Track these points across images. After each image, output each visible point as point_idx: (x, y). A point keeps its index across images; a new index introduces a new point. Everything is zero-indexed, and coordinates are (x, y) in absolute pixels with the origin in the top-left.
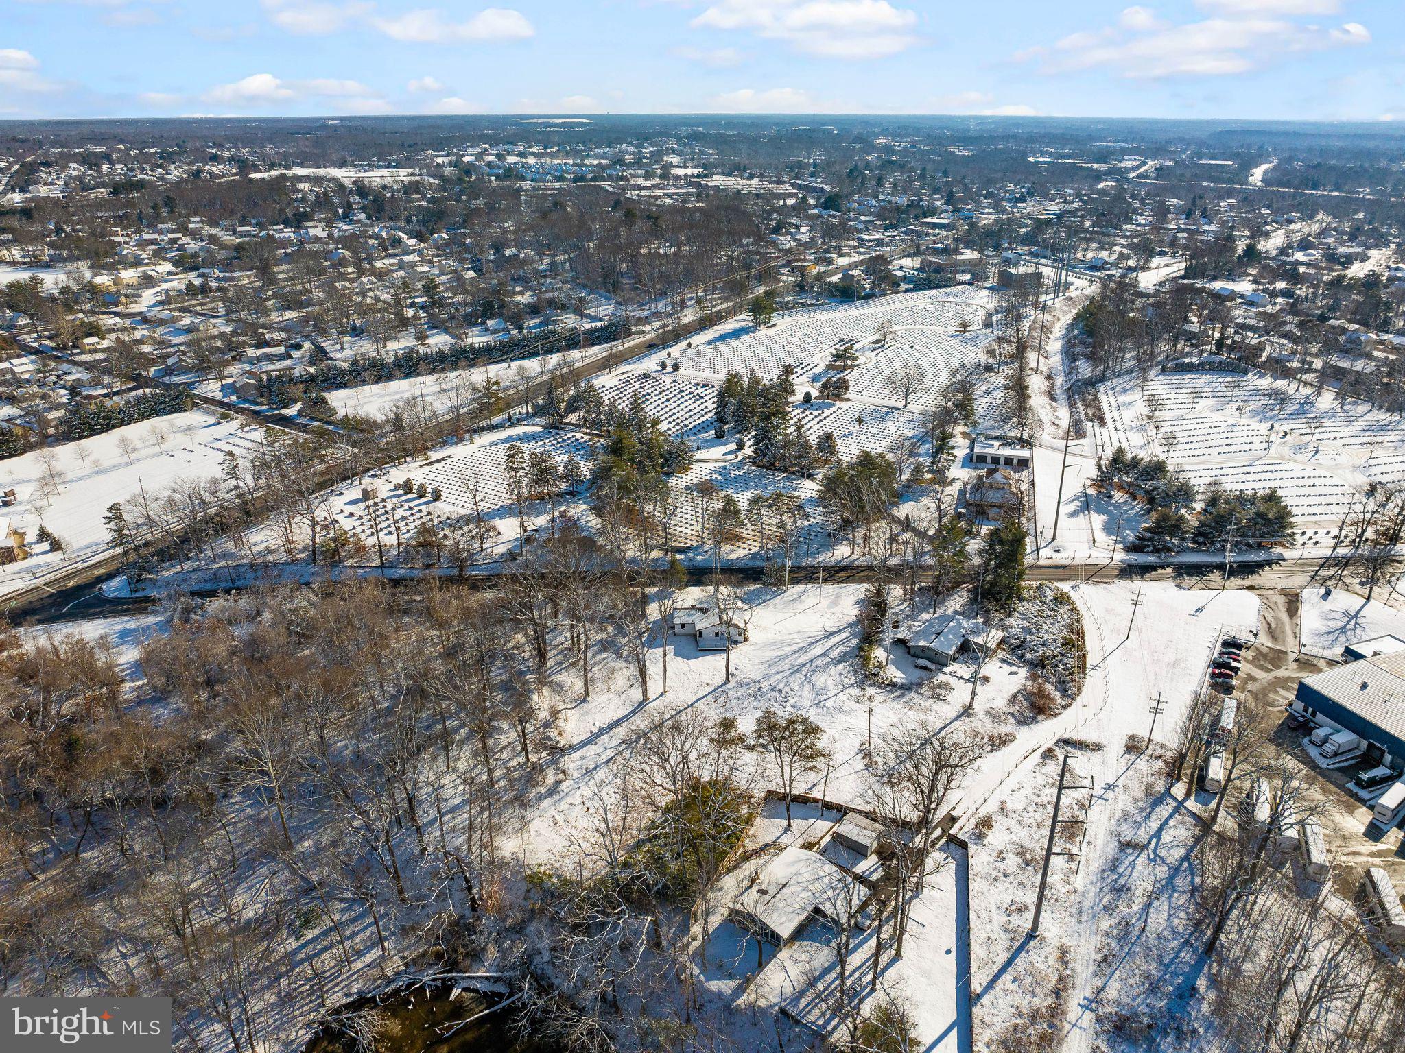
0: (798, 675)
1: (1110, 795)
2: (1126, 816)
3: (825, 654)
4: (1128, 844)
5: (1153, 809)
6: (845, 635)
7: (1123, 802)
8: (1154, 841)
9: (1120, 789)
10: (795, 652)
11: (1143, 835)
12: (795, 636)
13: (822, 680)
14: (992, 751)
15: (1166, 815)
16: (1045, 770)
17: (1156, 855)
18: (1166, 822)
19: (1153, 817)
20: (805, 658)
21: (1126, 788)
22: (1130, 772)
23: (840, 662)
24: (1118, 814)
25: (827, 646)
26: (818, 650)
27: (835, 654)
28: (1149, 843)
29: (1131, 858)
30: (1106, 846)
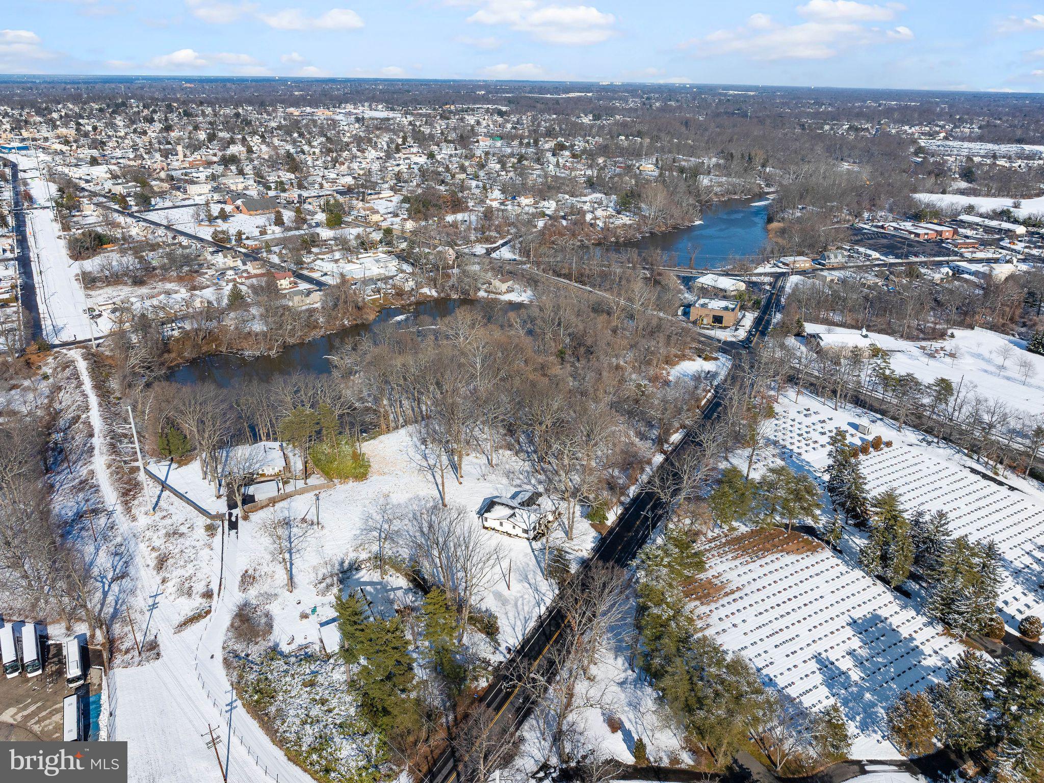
1: (151, 602)
2: (133, 592)
4: (123, 577)
5: (115, 609)
7: (140, 602)
8: (106, 589)
9: (145, 610)
11: (115, 587)
14: (246, 572)
15: (105, 610)
16: (204, 583)
17: (102, 582)
18: (103, 605)
19: (113, 604)
21: (142, 612)
22: (144, 627)
24: (138, 592)
28: (110, 586)
29: (117, 571)
30: (137, 571)
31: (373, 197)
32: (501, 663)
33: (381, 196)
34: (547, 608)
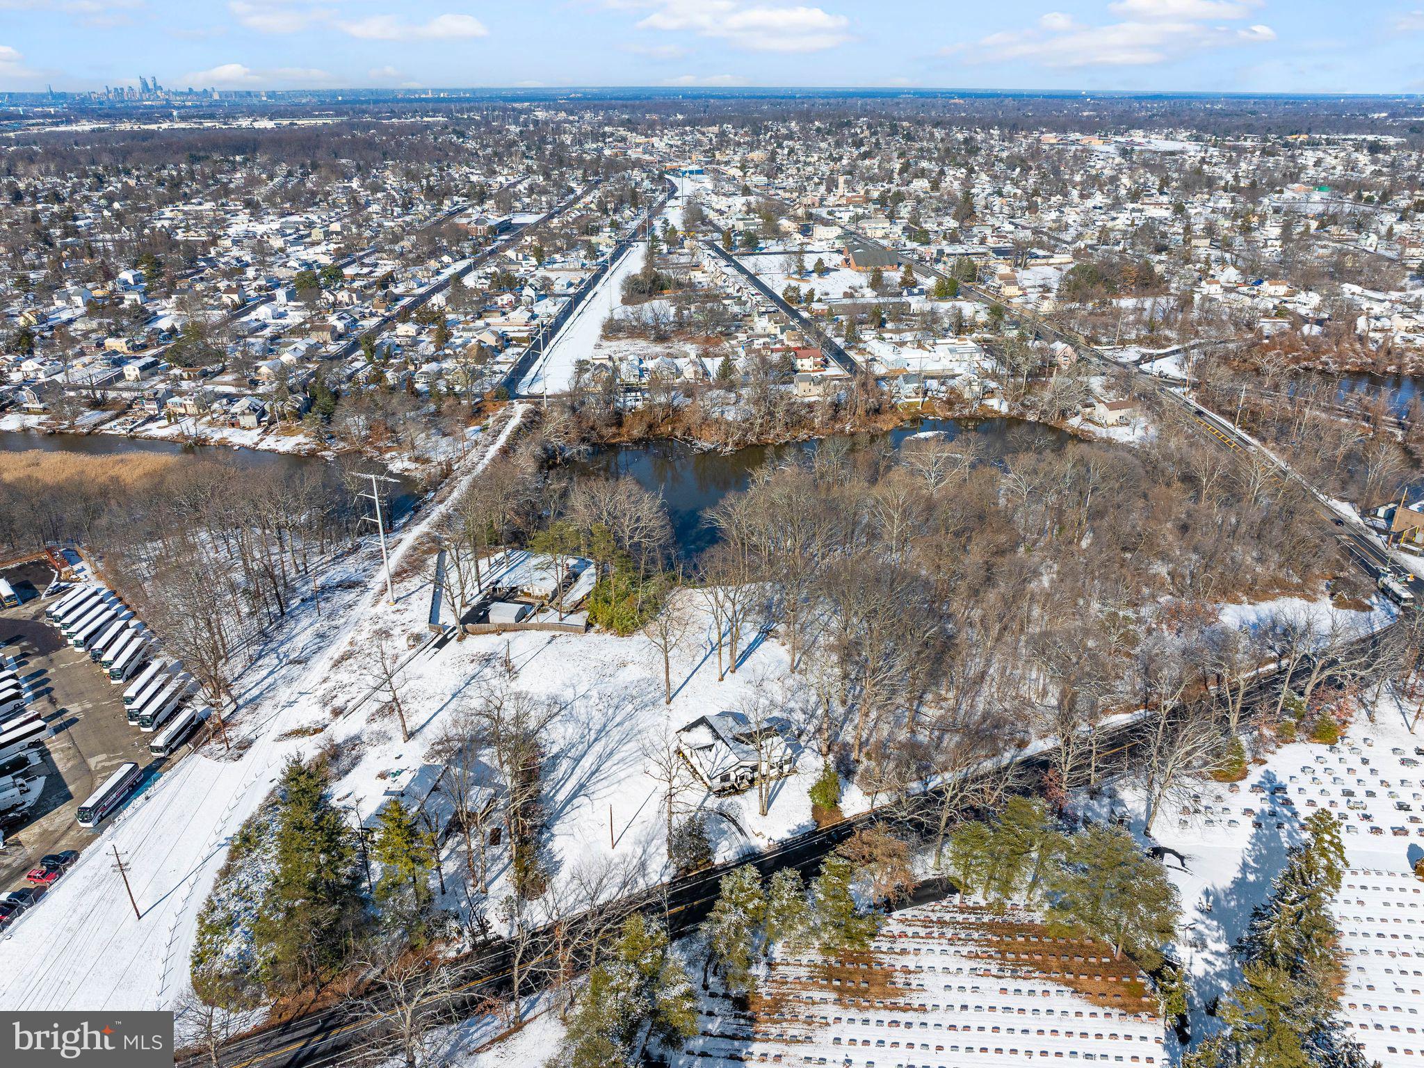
0: (598, 727)
2: (292, 681)
3: (577, 760)
5: (261, 693)
6: (561, 797)
9: (281, 704)
10: (611, 754)
12: (622, 775)
13: (570, 730)
16: (348, 697)
19: (265, 687)
20: (598, 748)
23: (556, 757)
25: (578, 771)
26: (587, 763)
27: (565, 764)
31: (1039, 261)
32: (500, 937)
33: (1051, 261)
34: (630, 897)
